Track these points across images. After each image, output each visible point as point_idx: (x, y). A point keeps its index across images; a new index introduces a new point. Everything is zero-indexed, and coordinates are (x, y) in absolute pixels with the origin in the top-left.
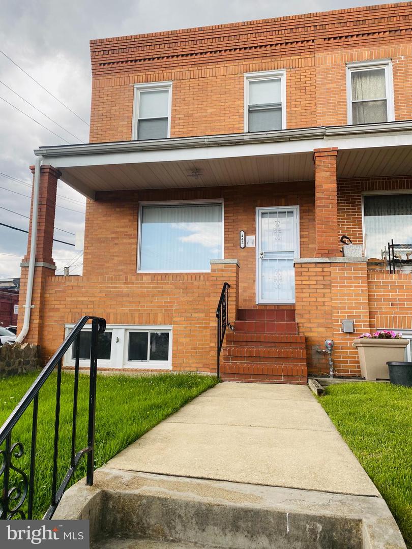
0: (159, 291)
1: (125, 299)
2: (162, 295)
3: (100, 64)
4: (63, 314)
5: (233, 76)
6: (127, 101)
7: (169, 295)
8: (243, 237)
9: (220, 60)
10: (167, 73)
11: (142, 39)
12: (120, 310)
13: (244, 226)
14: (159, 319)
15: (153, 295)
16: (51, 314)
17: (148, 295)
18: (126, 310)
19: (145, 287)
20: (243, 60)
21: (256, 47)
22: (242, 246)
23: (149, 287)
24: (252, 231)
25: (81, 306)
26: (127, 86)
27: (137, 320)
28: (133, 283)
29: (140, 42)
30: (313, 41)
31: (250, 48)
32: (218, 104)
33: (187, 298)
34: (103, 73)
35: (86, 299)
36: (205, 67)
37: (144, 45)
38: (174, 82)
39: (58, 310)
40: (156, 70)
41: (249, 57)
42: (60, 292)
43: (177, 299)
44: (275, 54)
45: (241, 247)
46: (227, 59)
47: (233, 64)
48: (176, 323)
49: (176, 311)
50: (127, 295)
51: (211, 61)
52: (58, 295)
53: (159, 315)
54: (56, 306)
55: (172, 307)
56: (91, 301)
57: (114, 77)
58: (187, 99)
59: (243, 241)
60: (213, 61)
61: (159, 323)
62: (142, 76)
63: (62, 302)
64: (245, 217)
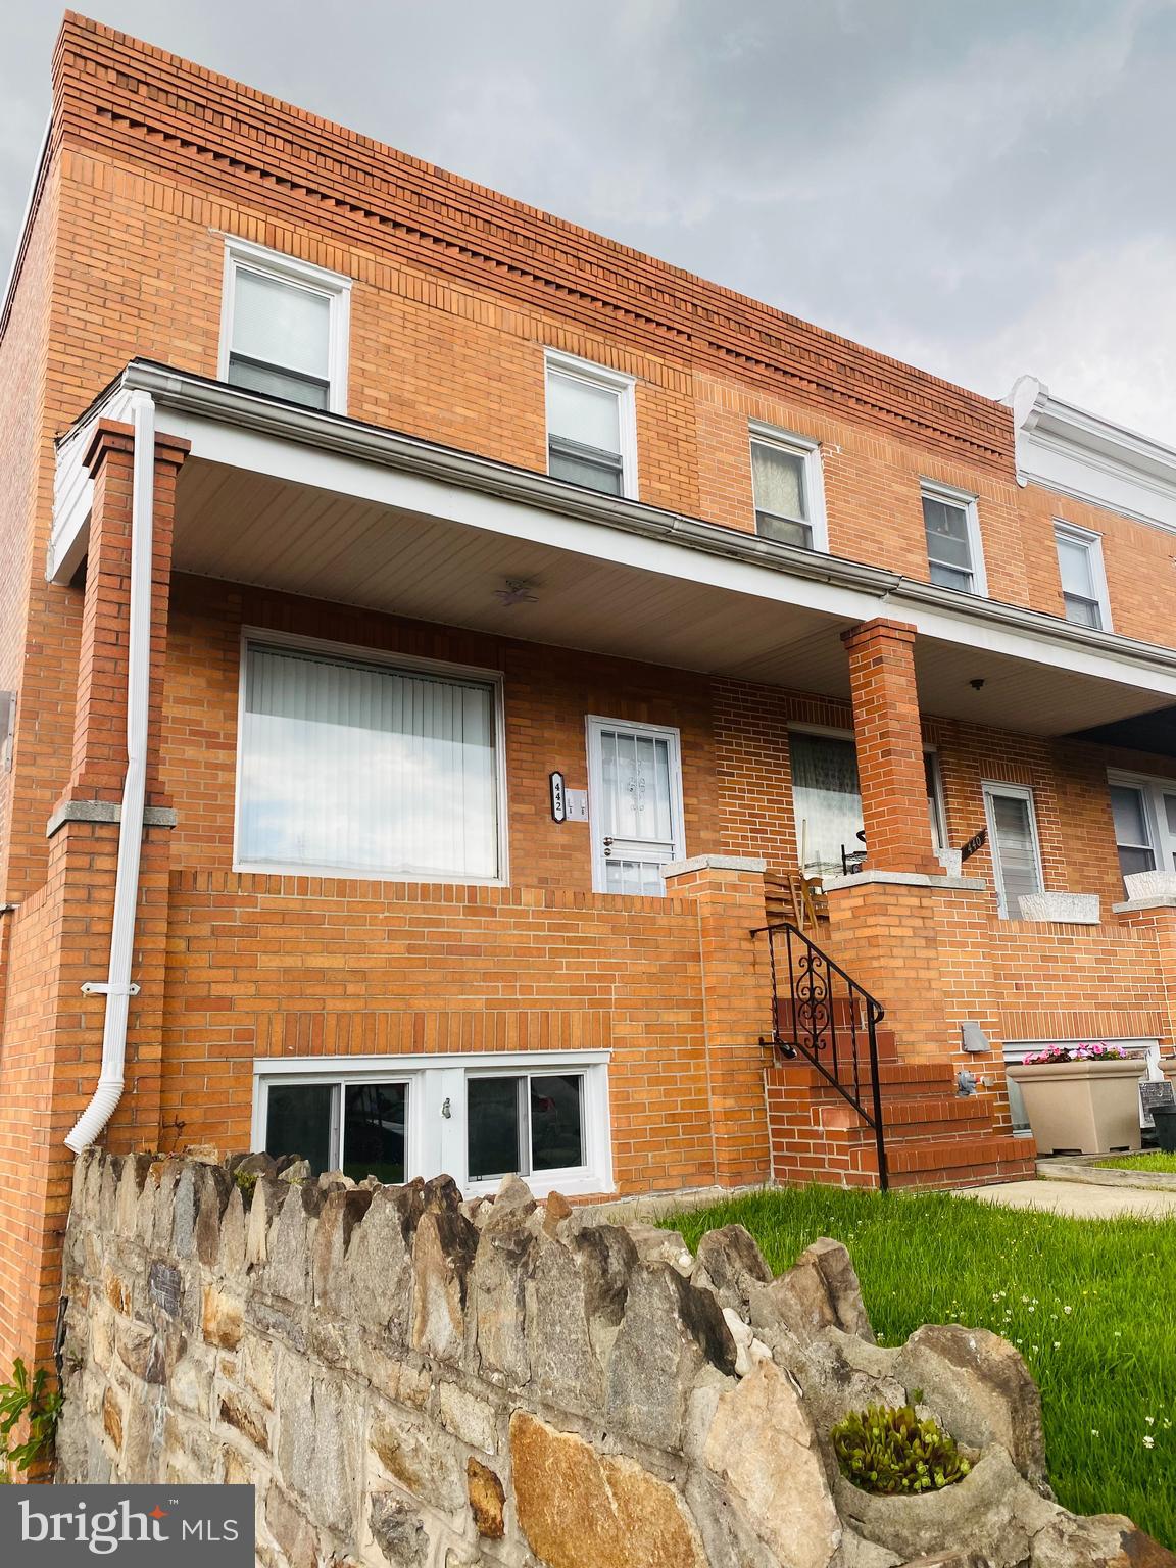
0: (570, 941)
1: (469, 960)
2: (578, 953)
3: (101, 110)
4: (249, 1023)
5: (518, 340)
6: (204, 280)
7: (598, 953)
8: (560, 792)
9: (485, 282)
10: (336, 247)
11: (263, 108)
12: (458, 1001)
13: (558, 758)
14: (576, 1032)
15: (554, 953)
16: (197, 1020)
17: (540, 952)
18: (478, 1001)
19: (529, 926)
20: (542, 311)
21: (571, 291)
22: (559, 815)
23: (540, 927)
24: (579, 778)
25: (319, 990)
26: (201, 229)
27: (512, 1034)
28: (493, 912)
29: (253, 113)
30: (689, 337)
31: (559, 287)
32: (481, 402)
33: (643, 965)
34: (108, 142)
35: (337, 962)
36: (445, 284)
37: (269, 128)
38: (358, 285)
39: (225, 1004)
40: (300, 223)
41: (556, 309)
42: (230, 933)
43: (617, 966)
44: (612, 329)
45: (556, 820)
46: (502, 289)
47: (516, 309)
48: (620, 1043)
49: (619, 1004)
50: (475, 951)
51: (461, 273)
52: (225, 944)
53: (576, 1018)
54: (218, 990)
55: (608, 990)
56: (354, 972)
57: (150, 175)
58: (396, 352)
59: (561, 802)
60: (468, 276)
61: (575, 1041)
62: (254, 220)
63: (243, 974)
64: (560, 736)
